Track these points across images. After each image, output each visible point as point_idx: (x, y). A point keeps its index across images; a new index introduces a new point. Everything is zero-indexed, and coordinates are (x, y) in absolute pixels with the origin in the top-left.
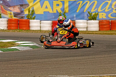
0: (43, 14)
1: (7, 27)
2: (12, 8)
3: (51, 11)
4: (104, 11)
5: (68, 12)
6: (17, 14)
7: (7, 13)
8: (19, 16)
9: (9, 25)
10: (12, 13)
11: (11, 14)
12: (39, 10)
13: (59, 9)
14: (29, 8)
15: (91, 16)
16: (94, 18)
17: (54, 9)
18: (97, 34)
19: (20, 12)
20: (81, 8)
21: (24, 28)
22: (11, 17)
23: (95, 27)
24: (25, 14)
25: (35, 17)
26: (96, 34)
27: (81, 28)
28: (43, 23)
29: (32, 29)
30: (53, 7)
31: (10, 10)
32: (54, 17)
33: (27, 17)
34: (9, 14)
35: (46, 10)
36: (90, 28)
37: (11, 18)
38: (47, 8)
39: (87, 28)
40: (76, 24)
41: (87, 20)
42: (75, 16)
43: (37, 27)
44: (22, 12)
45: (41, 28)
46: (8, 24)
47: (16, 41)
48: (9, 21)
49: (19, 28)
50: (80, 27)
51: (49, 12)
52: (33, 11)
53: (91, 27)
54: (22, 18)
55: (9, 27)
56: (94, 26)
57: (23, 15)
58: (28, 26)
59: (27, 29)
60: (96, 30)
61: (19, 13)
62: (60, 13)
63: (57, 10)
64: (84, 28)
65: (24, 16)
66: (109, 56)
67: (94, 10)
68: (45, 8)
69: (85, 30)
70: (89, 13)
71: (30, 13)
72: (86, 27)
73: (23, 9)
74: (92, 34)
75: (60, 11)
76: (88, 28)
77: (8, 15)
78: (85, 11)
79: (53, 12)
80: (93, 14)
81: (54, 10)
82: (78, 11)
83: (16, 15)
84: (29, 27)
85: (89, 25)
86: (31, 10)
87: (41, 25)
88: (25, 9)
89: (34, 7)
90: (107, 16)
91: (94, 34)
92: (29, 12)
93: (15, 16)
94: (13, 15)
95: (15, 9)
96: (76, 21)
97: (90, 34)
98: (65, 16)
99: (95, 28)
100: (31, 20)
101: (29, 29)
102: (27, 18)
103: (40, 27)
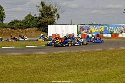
2: (85, 30)
4: (116, 31)
7: (83, 32)
12: (94, 30)
13: (100, 30)
35: (96, 30)
44: (88, 31)
52: (92, 31)
75: (101, 31)
80: (112, 31)
83: (86, 32)
90: (117, 32)
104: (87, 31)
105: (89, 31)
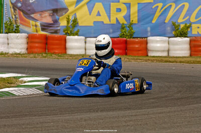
0: (93, 25)
1: (27, 49)
2: (39, 15)
3: (106, 21)
5: (137, 23)
6: (47, 26)
7: (29, 23)
8: (51, 30)
9: (30, 44)
10: (38, 24)
11: (36, 26)
12: (85, 18)
13: (121, 16)
14: (69, 16)
15: (178, 30)
16: (183, 34)
17: (111, 17)
18: (183, 62)
19: (52, 22)
20: (160, 16)
21: (57, 51)
22: (37, 31)
23: (182, 50)
24: (61, 25)
25: (78, 31)
26: (181, 62)
27: (158, 51)
28: (90, 42)
29: (70, 52)
30: (110, 14)
31: (35, 18)
32: (111, 31)
33: (64, 31)
34: (33, 25)
35: (99, 19)
36: (174, 52)
37: (36, 33)
38: (100, 15)
39: (168, 51)
40: (148, 45)
41: (169, 37)
42: (149, 29)
43: (79, 48)
44: (56, 22)
45: (87, 51)
46: (28, 43)
47: (23, 75)
48: (31, 39)
49: (47, 51)
50: (157, 49)
51: (103, 22)
52: (75, 21)
53: (175, 50)
54: (56, 32)
55: (30, 49)
56: (180, 47)
57: (57, 27)
58: (63, 47)
59: (61, 53)
60: (184, 55)
61: (51, 24)
62: (123, 24)
63: (117, 18)
64: (164, 51)
65: (59, 30)
66: (179, 109)
67: (183, 19)
68: (97, 15)
69: (165, 54)
70: (174, 24)
71: (69, 25)
72: (167, 49)
73: (57, 17)
74: (173, 62)
75: (123, 21)
76: (170, 52)
77: (30, 27)
78: (166, 21)
79: (109, 23)
80: (182, 26)
81: (111, 19)
82: (154, 22)
83: (45, 27)
84: (65, 48)
85: (171, 47)
86: (71, 18)
87: (87, 45)
88: (60, 18)
89: (77, 14)
91: (176, 62)
92: (68, 22)
93: (43, 30)
94: (39, 28)
95: (43, 16)
96: (148, 38)
97: (170, 62)
98: (132, 29)
99: (183, 52)
100: (68, 37)
101: (66, 52)
102: (64, 33)
103: (85, 49)
104: (48, 19)
105: (63, 23)
